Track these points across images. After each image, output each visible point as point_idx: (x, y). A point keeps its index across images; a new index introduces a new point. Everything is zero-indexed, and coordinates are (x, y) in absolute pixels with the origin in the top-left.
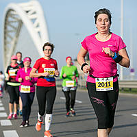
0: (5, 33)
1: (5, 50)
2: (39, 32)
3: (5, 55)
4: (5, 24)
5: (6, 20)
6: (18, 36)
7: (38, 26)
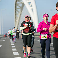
0: (15, 9)
1: (16, 18)
2: (32, 9)
3: (16, 20)
4: (16, 5)
5: (16, 3)
6: (22, 11)
7: (32, 6)
